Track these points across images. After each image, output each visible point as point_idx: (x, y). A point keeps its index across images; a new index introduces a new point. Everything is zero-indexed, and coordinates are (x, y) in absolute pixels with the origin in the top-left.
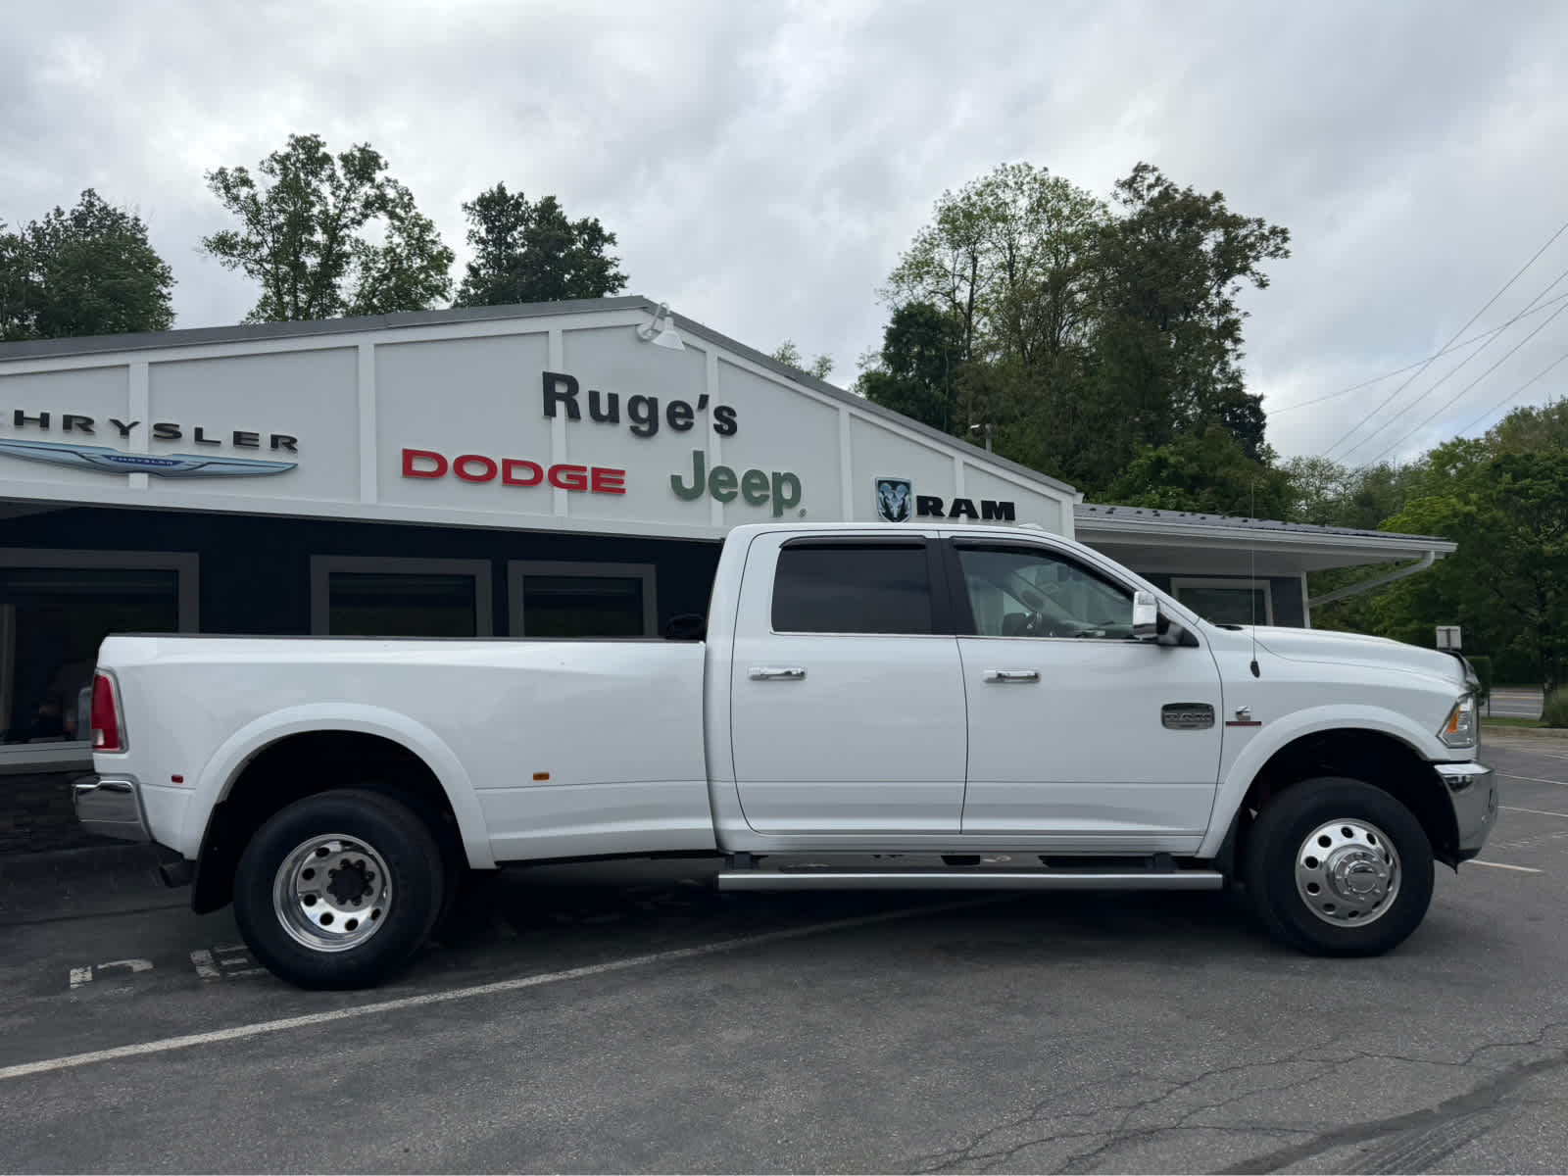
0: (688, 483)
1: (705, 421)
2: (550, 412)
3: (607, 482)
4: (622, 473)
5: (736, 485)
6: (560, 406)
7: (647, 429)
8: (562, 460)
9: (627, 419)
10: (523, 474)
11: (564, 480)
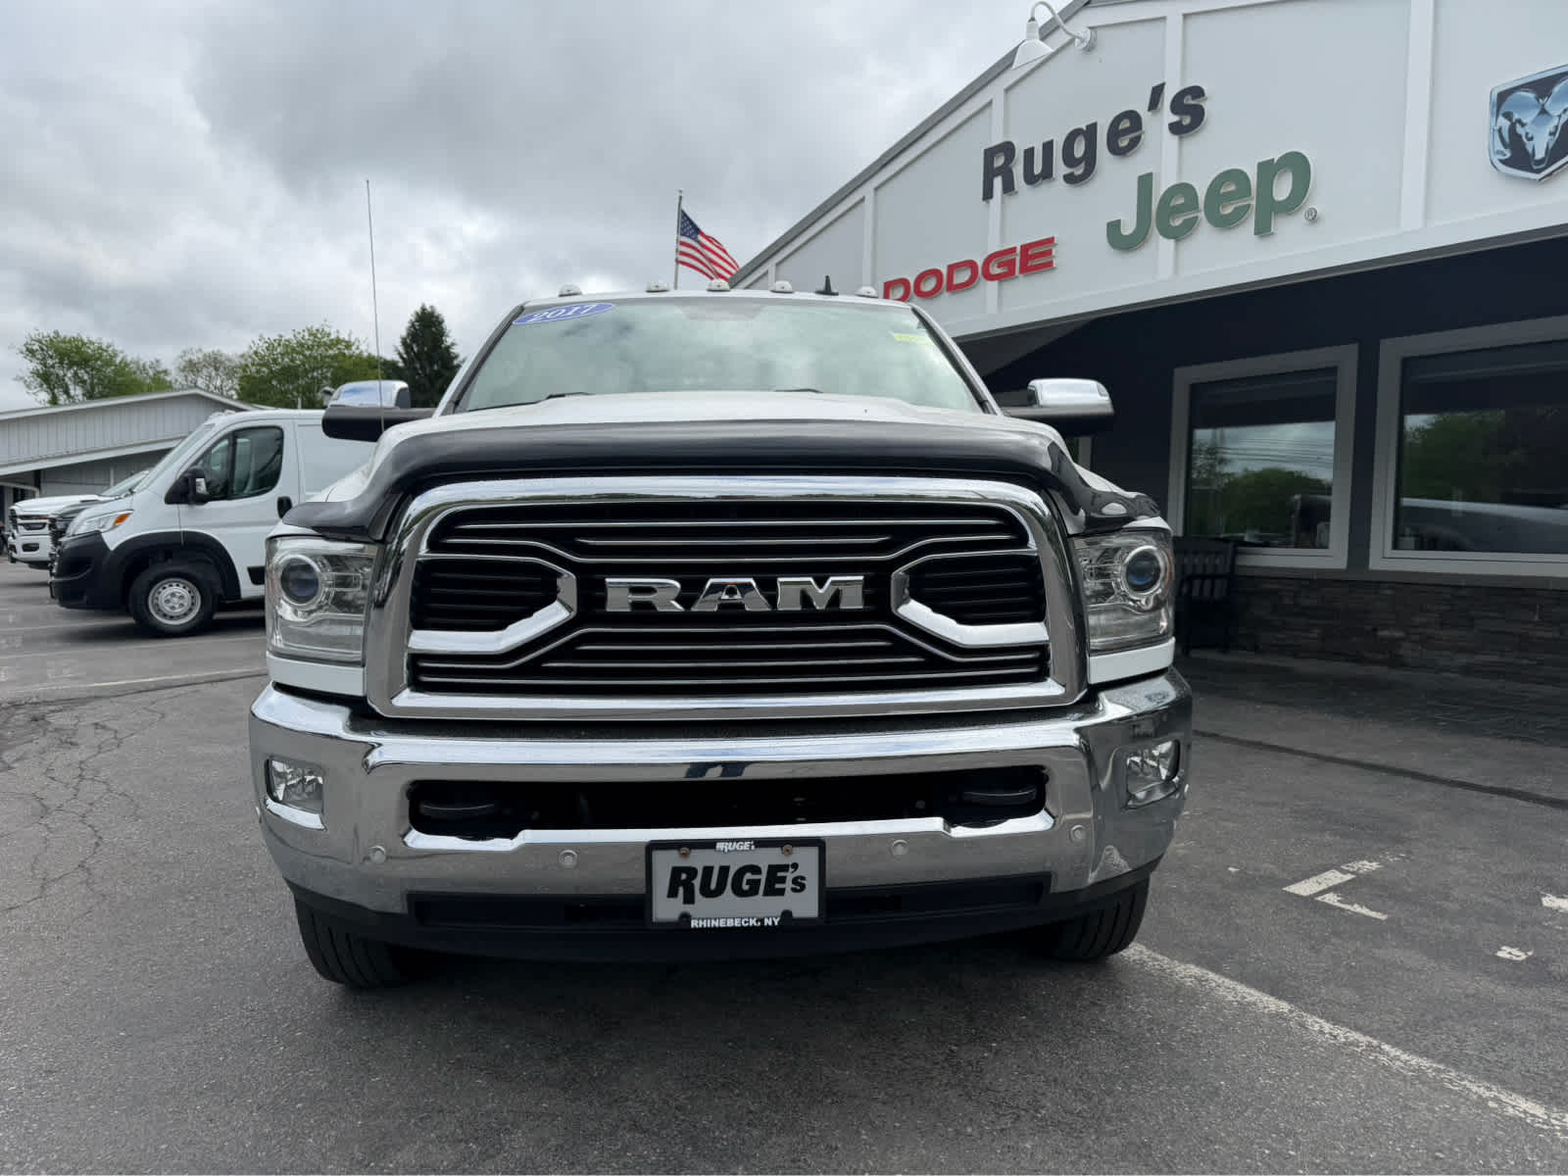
0: (1127, 228)
1: (1158, 126)
2: (988, 194)
3: (1035, 258)
4: (1051, 241)
5: (1196, 207)
6: (998, 182)
7: (1082, 170)
8: (995, 247)
9: (1060, 169)
10: (962, 277)
11: (995, 270)
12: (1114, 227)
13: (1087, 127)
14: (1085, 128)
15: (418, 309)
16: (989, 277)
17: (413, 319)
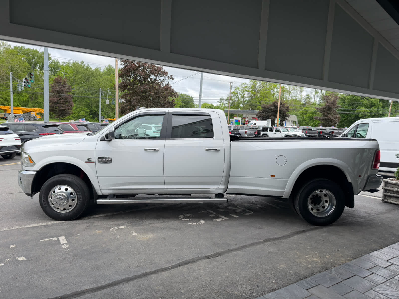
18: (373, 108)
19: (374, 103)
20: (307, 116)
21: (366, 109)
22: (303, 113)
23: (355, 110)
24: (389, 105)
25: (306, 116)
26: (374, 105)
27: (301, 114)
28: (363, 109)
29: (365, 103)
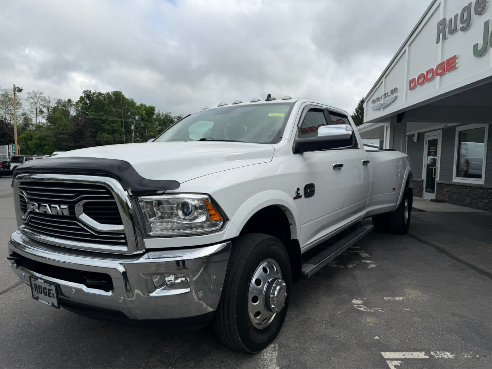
0: (480, 46)
3: (451, 64)
4: (455, 56)
6: (441, 36)
7: (467, 24)
8: (439, 62)
9: (460, 25)
10: (430, 76)
11: (439, 71)
12: (475, 46)
13: (468, 5)
14: (467, 6)
15: (361, 99)
16: (438, 75)
17: (360, 102)
18: (116, 134)
19: (116, 128)
20: (33, 143)
21: (109, 136)
22: (25, 138)
23: (96, 137)
24: (132, 131)
25: (31, 142)
26: (117, 131)
27: (23, 140)
28: (106, 135)
29: (107, 128)
